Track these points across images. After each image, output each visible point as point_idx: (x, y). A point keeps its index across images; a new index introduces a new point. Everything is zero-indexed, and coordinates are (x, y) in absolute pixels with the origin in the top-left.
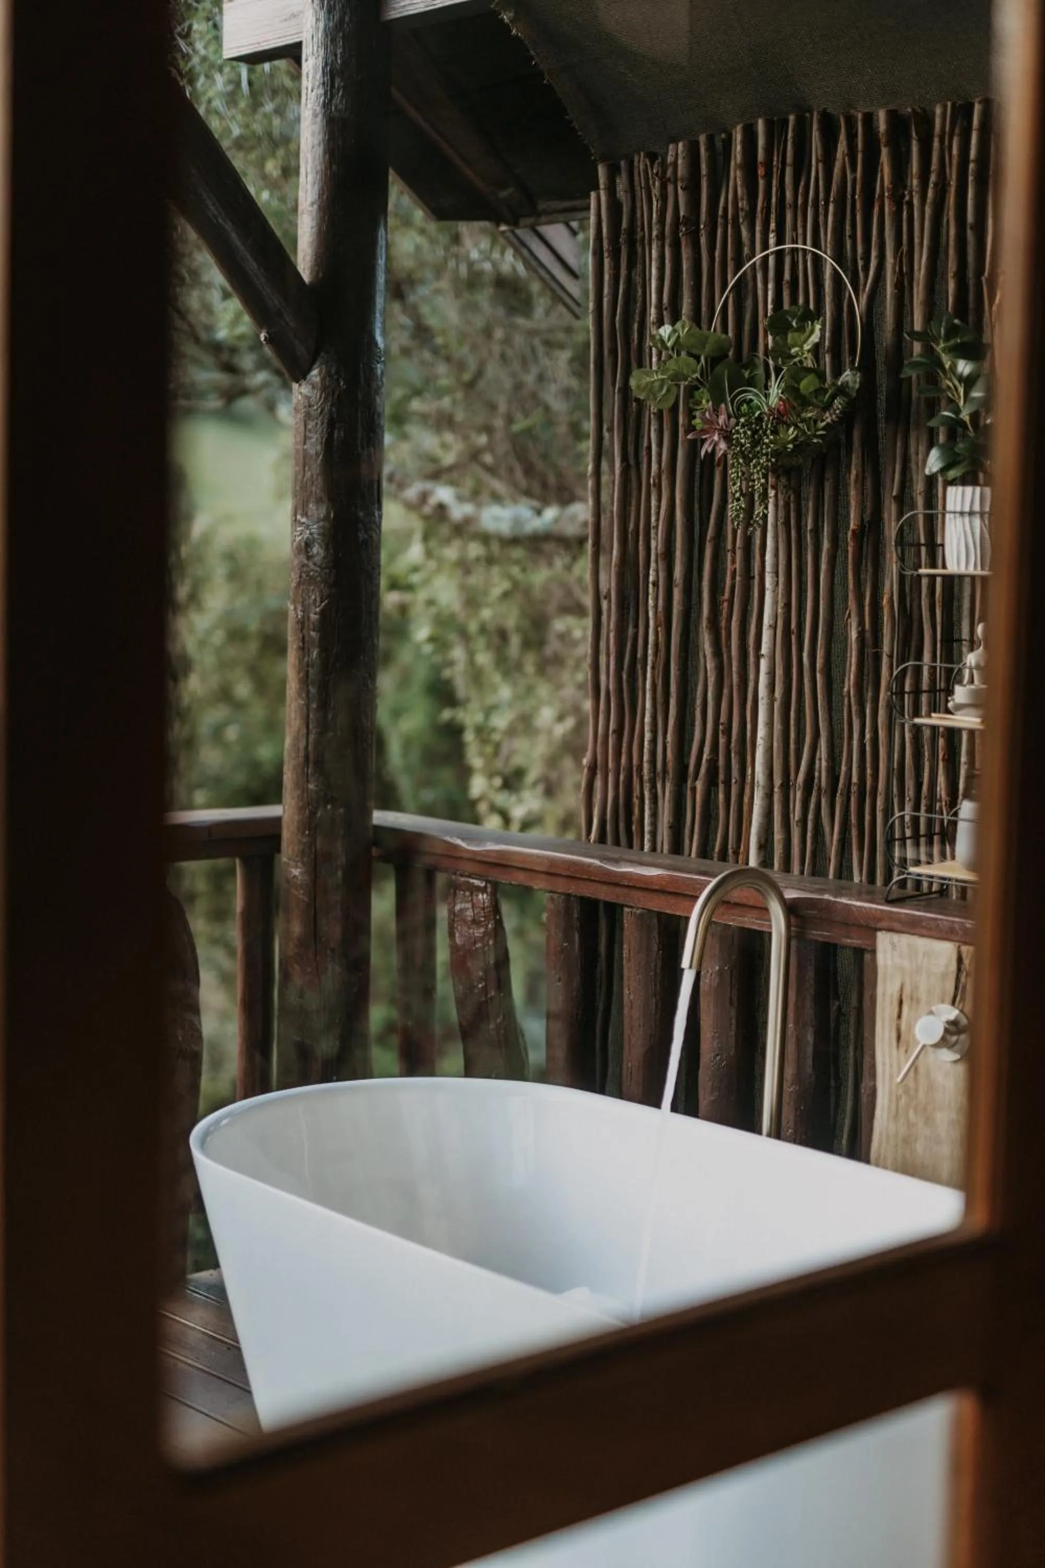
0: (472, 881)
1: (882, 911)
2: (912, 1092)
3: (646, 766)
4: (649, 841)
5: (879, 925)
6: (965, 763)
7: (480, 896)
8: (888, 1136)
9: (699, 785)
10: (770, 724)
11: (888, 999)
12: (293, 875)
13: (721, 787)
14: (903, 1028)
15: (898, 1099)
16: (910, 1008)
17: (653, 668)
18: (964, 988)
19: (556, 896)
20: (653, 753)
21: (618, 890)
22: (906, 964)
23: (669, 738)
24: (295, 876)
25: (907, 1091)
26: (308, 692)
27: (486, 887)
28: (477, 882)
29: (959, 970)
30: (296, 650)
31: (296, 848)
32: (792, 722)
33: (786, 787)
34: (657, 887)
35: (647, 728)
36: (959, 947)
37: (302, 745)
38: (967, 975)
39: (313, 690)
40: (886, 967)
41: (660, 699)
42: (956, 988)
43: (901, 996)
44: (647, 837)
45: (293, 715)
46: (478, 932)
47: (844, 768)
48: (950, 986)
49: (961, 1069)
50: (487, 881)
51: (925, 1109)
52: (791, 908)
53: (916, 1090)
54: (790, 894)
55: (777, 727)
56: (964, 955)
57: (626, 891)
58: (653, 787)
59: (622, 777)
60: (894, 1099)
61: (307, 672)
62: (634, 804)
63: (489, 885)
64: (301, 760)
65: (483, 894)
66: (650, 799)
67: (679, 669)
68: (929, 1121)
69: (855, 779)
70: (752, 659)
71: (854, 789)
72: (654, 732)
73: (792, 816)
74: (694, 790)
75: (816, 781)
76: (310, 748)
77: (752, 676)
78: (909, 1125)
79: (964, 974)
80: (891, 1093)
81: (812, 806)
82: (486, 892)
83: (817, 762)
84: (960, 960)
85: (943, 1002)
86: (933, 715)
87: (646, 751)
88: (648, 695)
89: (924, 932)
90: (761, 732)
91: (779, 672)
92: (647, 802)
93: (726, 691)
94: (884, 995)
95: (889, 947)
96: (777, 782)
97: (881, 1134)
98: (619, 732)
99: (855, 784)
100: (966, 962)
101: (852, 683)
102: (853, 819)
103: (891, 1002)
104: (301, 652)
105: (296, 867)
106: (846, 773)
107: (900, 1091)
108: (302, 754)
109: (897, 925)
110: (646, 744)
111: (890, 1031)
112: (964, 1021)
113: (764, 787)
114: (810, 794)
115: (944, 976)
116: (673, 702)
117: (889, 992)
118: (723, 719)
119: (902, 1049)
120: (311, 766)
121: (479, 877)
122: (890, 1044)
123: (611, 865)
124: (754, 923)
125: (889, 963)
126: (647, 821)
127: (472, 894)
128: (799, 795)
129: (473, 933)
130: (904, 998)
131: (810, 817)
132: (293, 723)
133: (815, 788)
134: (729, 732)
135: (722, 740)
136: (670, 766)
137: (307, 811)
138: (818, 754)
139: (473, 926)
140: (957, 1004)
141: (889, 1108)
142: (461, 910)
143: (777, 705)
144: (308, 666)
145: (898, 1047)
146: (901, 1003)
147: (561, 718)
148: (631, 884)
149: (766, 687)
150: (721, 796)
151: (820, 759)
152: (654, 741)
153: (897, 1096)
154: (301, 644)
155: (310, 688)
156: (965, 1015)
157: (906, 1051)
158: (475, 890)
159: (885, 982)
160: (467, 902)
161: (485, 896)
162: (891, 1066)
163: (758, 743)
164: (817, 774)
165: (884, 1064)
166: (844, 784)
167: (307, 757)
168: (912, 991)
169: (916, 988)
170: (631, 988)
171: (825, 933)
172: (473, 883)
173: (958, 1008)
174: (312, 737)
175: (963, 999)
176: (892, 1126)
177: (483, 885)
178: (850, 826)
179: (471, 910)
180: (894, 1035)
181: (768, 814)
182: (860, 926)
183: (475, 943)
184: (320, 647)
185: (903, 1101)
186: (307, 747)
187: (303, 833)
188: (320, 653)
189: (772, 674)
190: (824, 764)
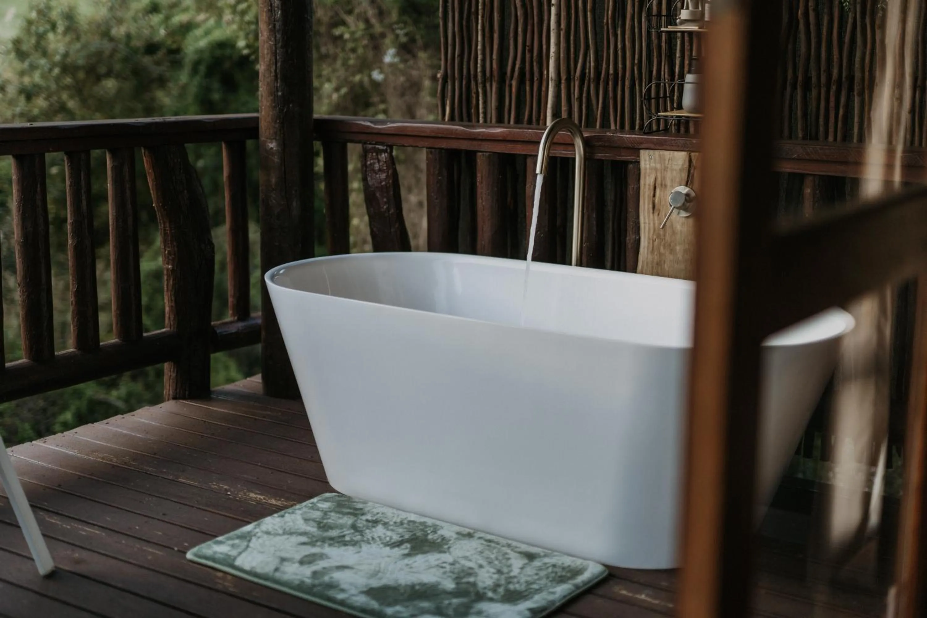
0: (377, 146)
1: (642, 138)
2: (662, 237)
3: (479, 74)
4: (483, 117)
5: (640, 147)
6: (679, 57)
7: (383, 155)
8: (647, 263)
9: (514, 83)
10: (558, 44)
11: (647, 187)
12: (270, 148)
13: (528, 83)
14: (656, 202)
15: (654, 241)
16: (661, 190)
17: (483, 17)
18: (693, 175)
19: (433, 150)
20: (483, 66)
21: (475, 143)
22: (658, 166)
23: (494, 57)
24: (272, 148)
25: (659, 236)
26: (275, 37)
27: (386, 149)
28: (381, 147)
29: (690, 166)
30: (266, 12)
31: (271, 132)
32: (572, 42)
33: (569, 80)
34: (500, 138)
35: (479, 52)
36: (690, 153)
37: (273, 70)
38: (694, 169)
39: (279, 36)
40: (646, 169)
41: (487, 35)
42: (688, 176)
43: (655, 184)
44: (481, 116)
45: (266, 52)
46: (383, 176)
47: (604, 65)
48: (684, 175)
49: (691, 221)
50: (387, 146)
51: (670, 245)
52: (587, 143)
53: (665, 235)
54: (586, 135)
55: (563, 45)
56: (693, 158)
57: (480, 143)
58: (484, 87)
59: (464, 83)
60: (651, 242)
61: (275, 25)
62: (472, 97)
63: (388, 148)
64: (273, 78)
65: (385, 154)
66: (482, 94)
67: (500, 16)
68: (672, 251)
69: (611, 71)
70: (546, 7)
71: (611, 77)
72: (484, 54)
73: (572, 96)
74: (511, 86)
75: (587, 74)
76: (278, 71)
77: (546, 18)
78: (660, 254)
79: (693, 168)
80: (649, 239)
81: (585, 89)
82: (387, 152)
83: (588, 64)
84: (690, 161)
85: (680, 185)
86: (669, 27)
87: (479, 65)
88: (480, 33)
89: (668, 148)
90: (553, 49)
91: (563, 14)
92: (481, 95)
93: (529, 27)
94: (645, 185)
95: (647, 158)
96: (564, 77)
97: (643, 262)
98: (461, 55)
99: (611, 74)
100: (694, 162)
101: (609, 17)
102: (611, 94)
103: (649, 189)
104: (270, 13)
105: (272, 143)
106: (606, 69)
107: (655, 237)
108: (273, 74)
109: (652, 146)
110: (479, 61)
111: (649, 204)
112: (693, 194)
113: (555, 80)
114: (583, 84)
115: (681, 170)
116: (496, 36)
117: (647, 183)
118: (528, 43)
119: (656, 214)
120: (279, 81)
121: (382, 144)
122: (649, 212)
123: (471, 129)
124: (561, 153)
125: (648, 166)
126: (481, 106)
127: (377, 155)
128: (577, 83)
129: (379, 177)
130: (657, 185)
131: (584, 95)
132: (266, 56)
133: (587, 78)
134: (531, 51)
135: (528, 56)
136: (495, 73)
137: (278, 109)
138: (588, 58)
139: (380, 173)
140: (688, 186)
141: (648, 246)
142: (371, 164)
143: (562, 33)
144: (275, 21)
145: (653, 213)
146: (655, 188)
147: (337, 89)
148: (483, 138)
149: (556, 23)
150: (528, 88)
151: (590, 62)
152: (484, 60)
153: (653, 240)
154: (270, 8)
155: (277, 34)
156: (693, 191)
157: (658, 214)
158: (379, 152)
159: (645, 178)
160: (375, 159)
161: (386, 154)
162: (649, 224)
163: (551, 56)
164: (587, 71)
165: (645, 223)
166: (605, 75)
167: (276, 76)
168: (662, 181)
169: (664, 178)
170: (484, 199)
171: (607, 155)
172: (378, 148)
173: (689, 187)
174: (279, 64)
175: (692, 182)
176: (650, 257)
177: (385, 148)
178: (609, 98)
179: (377, 164)
180: (651, 206)
181: (558, 96)
182: (628, 148)
183: (381, 182)
184: (282, 10)
185: (656, 243)
186: (276, 71)
187: (276, 122)
188: (282, 13)
189: (558, 15)
190: (592, 64)
